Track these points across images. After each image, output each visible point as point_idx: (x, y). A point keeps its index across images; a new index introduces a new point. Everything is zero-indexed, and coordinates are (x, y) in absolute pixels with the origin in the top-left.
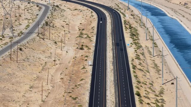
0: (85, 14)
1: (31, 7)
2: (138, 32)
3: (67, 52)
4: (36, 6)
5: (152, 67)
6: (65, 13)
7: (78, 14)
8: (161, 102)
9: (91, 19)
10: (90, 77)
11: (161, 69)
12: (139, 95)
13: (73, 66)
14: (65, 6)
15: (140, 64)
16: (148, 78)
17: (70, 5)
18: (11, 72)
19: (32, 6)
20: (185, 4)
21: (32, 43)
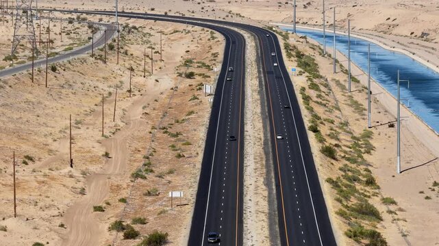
0: (196, 36)
1: (75, 29)
2: (315, 62)
3: (157, 81)
4: (87, 28)
5: (346, 104)
6: (151, 39)
7: (181, 38)
8: (365, 147)
9: (211, 43)
10: (209, 110)
11: (367, 108)
12: (315, 130)
13: (171, 98)
14: (151, 28)
15: (319, 96)
16: (336, 116)
17: (163, 26)
18: (34, 100)
19: (78, 28)
20: (423, 34)
21: (78, 64)
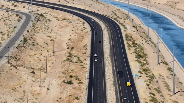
0: (75, 26)
1: (9, 16)
2: (144, 51)
3: (48, 89)
4: (15, 15)
6: (50, 25)
7: (67, 26)
9: (83, 33)
14: (51, 15)
17: (57, 13)
19: (11, 16)
